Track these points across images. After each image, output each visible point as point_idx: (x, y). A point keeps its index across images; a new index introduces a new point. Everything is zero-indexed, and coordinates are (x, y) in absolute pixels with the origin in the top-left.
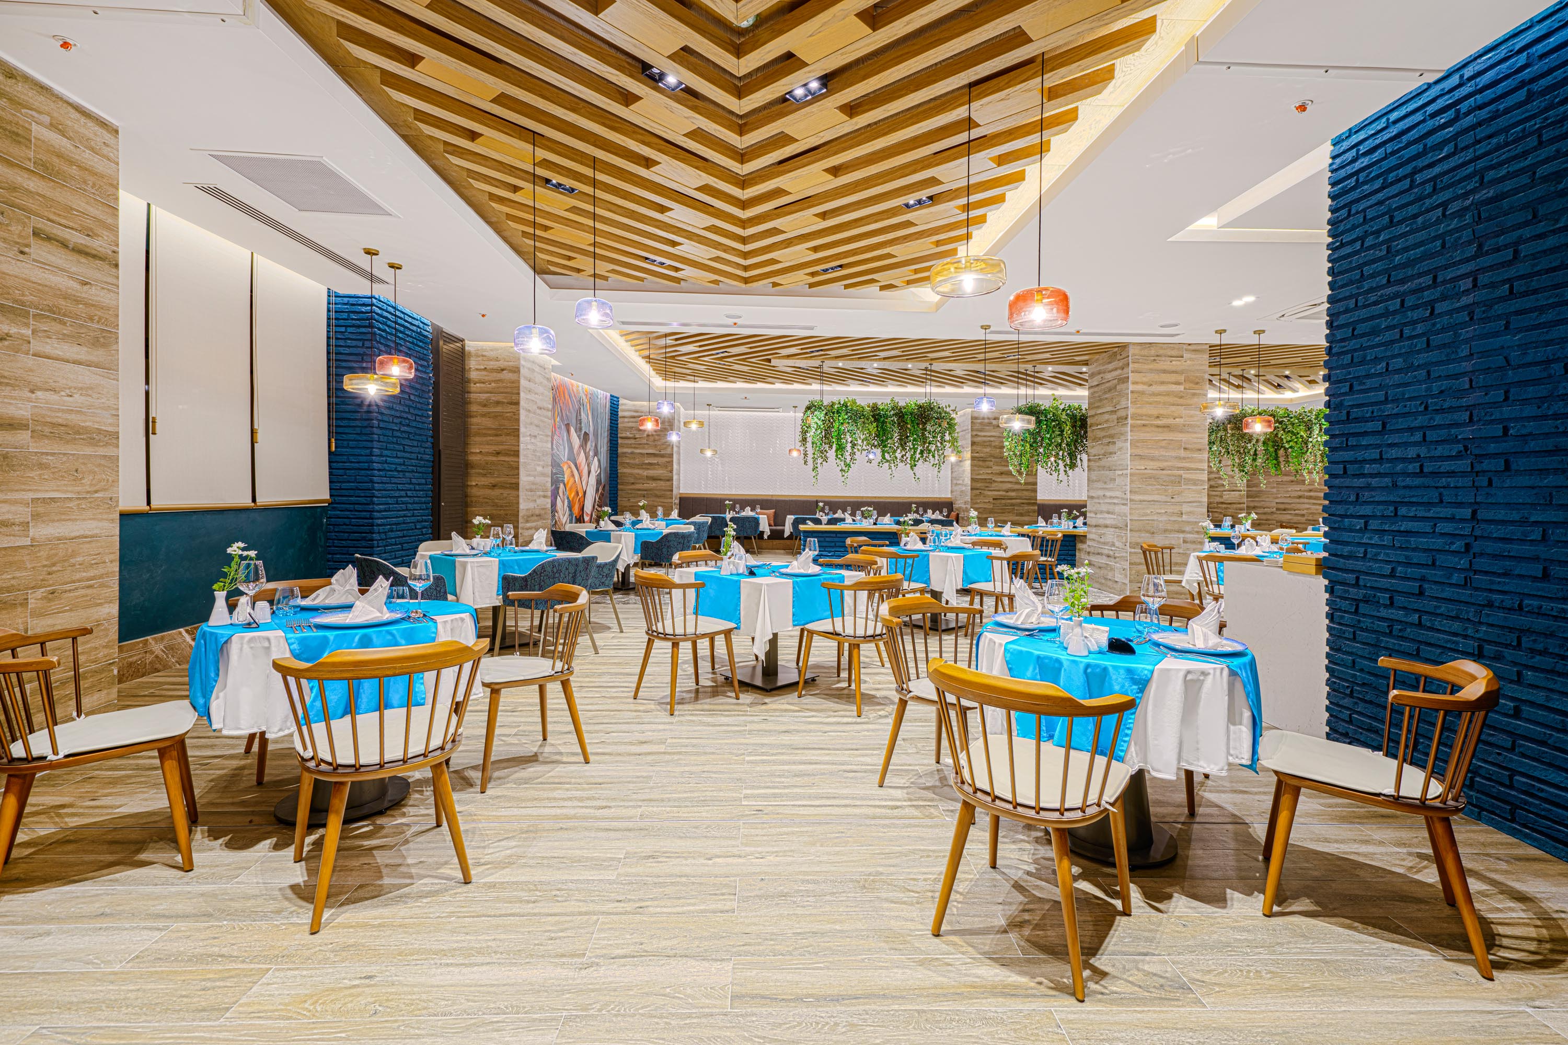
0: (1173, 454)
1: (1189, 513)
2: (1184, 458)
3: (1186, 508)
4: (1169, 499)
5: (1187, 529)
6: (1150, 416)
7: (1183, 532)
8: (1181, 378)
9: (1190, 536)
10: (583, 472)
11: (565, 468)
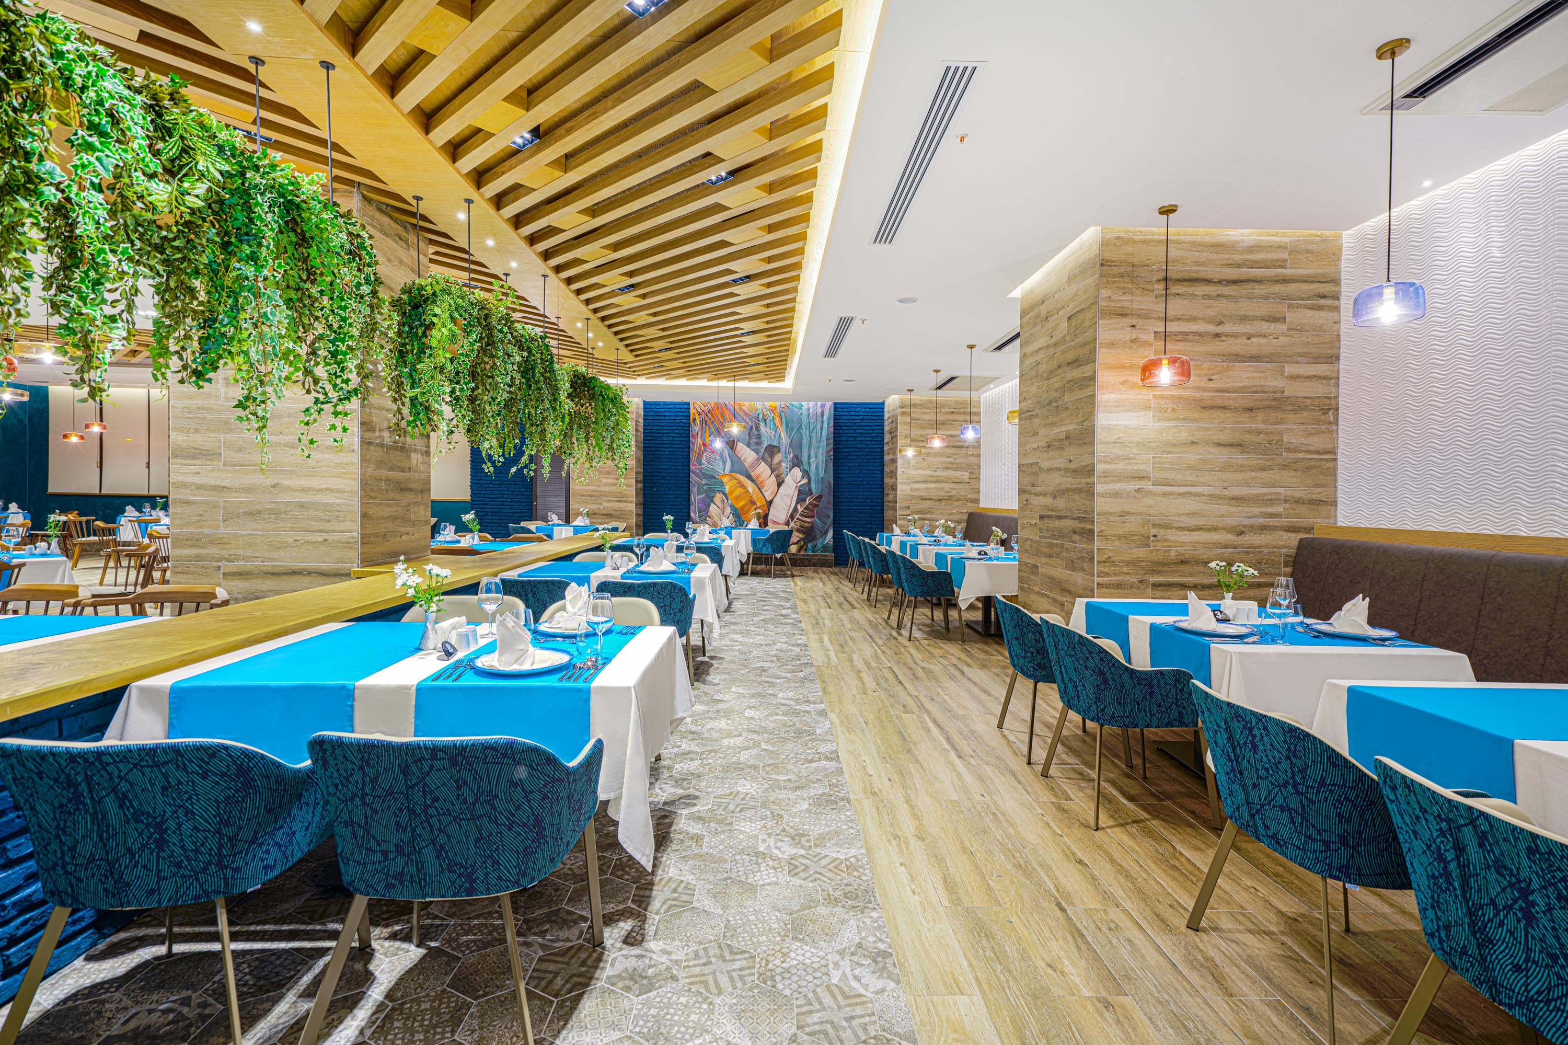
10: (767, 483)
11: (725, 480)
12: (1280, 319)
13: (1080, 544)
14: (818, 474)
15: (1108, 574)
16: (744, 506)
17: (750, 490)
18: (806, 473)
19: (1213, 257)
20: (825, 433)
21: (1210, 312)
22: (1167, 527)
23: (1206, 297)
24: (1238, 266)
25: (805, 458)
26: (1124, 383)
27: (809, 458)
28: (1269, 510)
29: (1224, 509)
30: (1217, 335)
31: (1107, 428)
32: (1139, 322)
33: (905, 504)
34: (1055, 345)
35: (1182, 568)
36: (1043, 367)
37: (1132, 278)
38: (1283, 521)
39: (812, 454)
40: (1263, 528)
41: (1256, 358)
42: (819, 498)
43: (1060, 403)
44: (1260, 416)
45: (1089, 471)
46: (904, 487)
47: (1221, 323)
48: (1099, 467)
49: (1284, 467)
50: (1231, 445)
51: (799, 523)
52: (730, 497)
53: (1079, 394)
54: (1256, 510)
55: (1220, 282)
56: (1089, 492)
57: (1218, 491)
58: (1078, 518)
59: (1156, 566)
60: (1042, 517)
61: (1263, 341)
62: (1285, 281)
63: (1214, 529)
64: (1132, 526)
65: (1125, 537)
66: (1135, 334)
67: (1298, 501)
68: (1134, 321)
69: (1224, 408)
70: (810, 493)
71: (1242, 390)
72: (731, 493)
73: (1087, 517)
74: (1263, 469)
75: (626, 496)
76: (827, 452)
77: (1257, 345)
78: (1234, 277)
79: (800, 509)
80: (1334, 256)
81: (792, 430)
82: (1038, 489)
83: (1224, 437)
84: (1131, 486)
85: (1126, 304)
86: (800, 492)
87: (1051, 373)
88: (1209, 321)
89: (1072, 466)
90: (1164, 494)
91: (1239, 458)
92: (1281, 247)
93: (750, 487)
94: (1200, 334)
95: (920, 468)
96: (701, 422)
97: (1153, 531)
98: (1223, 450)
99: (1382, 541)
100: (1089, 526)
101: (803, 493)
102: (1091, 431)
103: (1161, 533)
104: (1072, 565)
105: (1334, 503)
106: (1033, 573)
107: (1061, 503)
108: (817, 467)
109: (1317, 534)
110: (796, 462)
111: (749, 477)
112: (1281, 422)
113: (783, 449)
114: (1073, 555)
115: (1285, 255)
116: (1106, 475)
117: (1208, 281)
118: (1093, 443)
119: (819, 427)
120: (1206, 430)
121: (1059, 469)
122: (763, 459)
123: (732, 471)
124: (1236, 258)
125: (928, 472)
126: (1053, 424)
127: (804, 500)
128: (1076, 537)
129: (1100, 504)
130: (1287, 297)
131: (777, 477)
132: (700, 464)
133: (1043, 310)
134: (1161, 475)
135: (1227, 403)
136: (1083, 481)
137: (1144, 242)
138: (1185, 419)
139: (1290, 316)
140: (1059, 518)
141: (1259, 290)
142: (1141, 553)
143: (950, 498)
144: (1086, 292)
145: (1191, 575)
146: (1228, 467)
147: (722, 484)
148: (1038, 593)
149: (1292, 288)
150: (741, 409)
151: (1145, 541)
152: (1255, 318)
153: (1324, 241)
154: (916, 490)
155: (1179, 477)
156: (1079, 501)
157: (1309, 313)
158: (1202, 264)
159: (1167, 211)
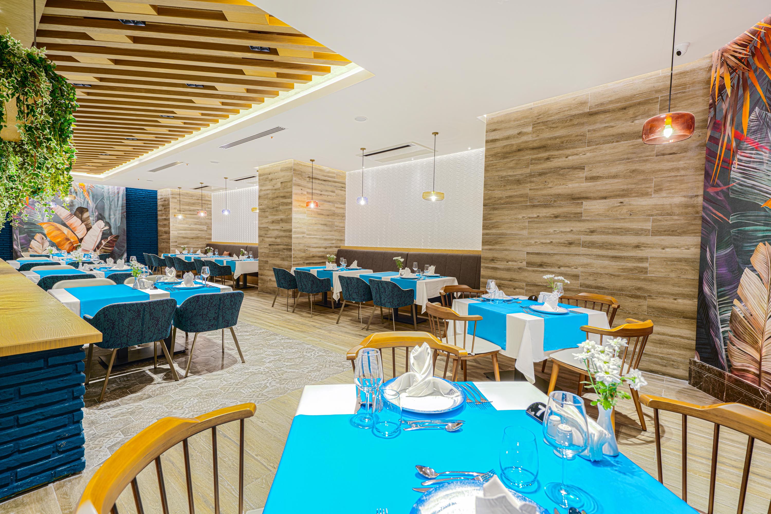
10: (78, 228)
11: (44, 226)
12: (333, 192)
13: (286, 253)
14: (116, 224)
15: (295, 261)
17: (66, 232)
18: (107, 224)
19: (320, 173)
20: (120, 203)
21: (319, 188)
22: (310, 247)
23: (319, 183)
24: (325, 176)
25: (106, 215)
26: (299, 205)
27: (110, 215)
28: (332, 242)
29: (323, 242)
30: (321, 194)
31: (296, 218)
32: (303, 188)
33: (174, 240)
34: (275, 190)
35: (313, 258)
36: (270, 196)
37: (301, 175)
38: (335, 245)
39: (112, 213)
40: (331, 247)
41: (329, 202)
42: (117, 237)
43: (278, 209)
44: (330, 217)
45: (290, 231)
46: (173, 232)
47: (322, 191)
48: (293, 230)
49: (335, 231)
50: (324, 225)
51: (103, 250)
53: (286, 207)
54: (329, 242)
55: (321, 180)
56: (290, 237)
57: (321, 237)
58: (285, 245)
59: (307, 258)
60: (270, 245)
61: (331, 197)
62: (335, 182)
63: (320, 247)
64: (301, 247)
65: (300, 250)
66: (302, 192)
67: (338, 240)
68: (302, 188)
69: (322, 214)
70: (111, 234)
71: (326, 210)
72: (49, 234)
73: (289, 245)
74: (331, 231)
76: (122, 213)
77: (329, 198)
78: (324, 179)
79: (104, 243)
80: (344, 178)
81: (97, 200)
82: (268, 236)
83: (323, 223)
84: (301, 236)
85: (300, 183)
86: (103, 234)
87: (273, 199)
88: (319, 190)
89: (283, 229)
90: (309, 238)
91: (326, 228)
92: (334, 173)
93: (65, 230)
94: (317, 194)
95: (182, 224)
97: (306, 248)
98: (322, 226)
99: (355, 249)
100: (290, 247)
101: (105, 235)
102: (291, 219)
103: (308, 249)
104: (283, 259)
105: (344, 240)
106: (266, 263)
107: (278, 240)
108: (115, 220)
109: (341, 248)
110: (101, 217)
111: (64, 225)
112: (334, 219)
113: (90, 210)
114: (283, 256)
115: (335, 175)
116: (295, 232)
117: (319, 179)
118: (291, 223)
119: (116, 199)
120: (319, 220)
121: (277, 230)
122: (75, 214)
123: (49, 221)
124: (325, 174)
125: (186, 226)
126: (275, 215)
127: (107, 238)
128: (285, 251)
129: (294, 241)
130: (335, 187)
131: (86, 225)
133: (270, 177)
134: (308, 232)
135: (323, 213)
136: (287, 234)
137: (304, 166)
138: (314, 217)
139: (336, 191)
140: (278, 245)
141: (330, 183)
142: (303, 254)
143: (198, 238)
144: (288, 176)
145: (315, 260)
146: (323, 231)
147: (41, 228)
148: (268, 270)
149: (337, 184)
151: (305, 251)
152: (329, 191)
153: (343, 173)
154: (180, 234)
155: (312, 233)
156: (286, 240)
157: (340, 191)
158: (317, 174)
159: (312, 161)
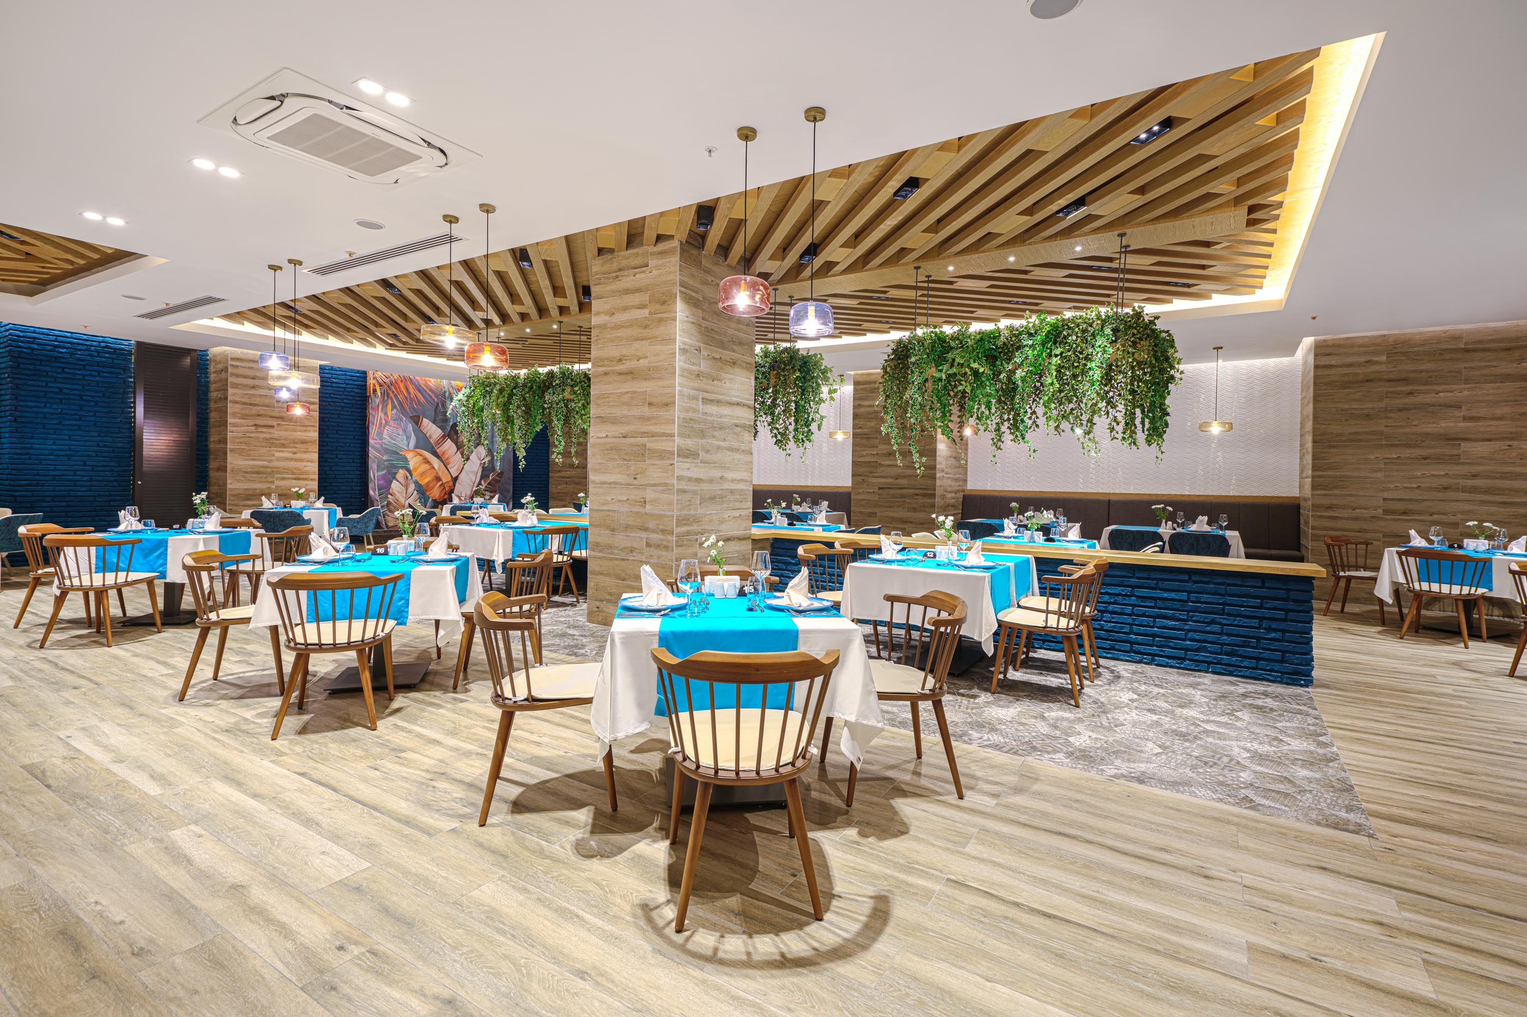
0: (636, 412)
1: (654, 501)
2: (649, 419)
3: (650, 494)
4: (631, 481)
5: (651, 525)
6: (611, 359)
7: (646, 529)
8: (644, 298)
9: (655, 537)
10: (452, 459)
11: (409, 456)
14: (500, 454)
16: (428, 484)
17: (436, 466)
18: (490, 452)
42: (501, 474)
52: (415, 474)
58: (918, 488)
70: (493, 469)
72: (416, 469)
73: (929, 488)
75: (306, 473)
79: (483, 485)
82: (878, 475)
86: (484, 469)
93: (436, 462)
96: (383, 394)
101: (486, 470)
107: (899, 482)
111: (435, 454)
114: (917, 505)
122: (448, 436)
123: (417, 447)
127: (488, 477)
128: (920, 497)
131: (462, 454)
132: (381, 439)
140: (901, 488)
147: (406, 460)
150: (427, 385)
156: (919, 481)
